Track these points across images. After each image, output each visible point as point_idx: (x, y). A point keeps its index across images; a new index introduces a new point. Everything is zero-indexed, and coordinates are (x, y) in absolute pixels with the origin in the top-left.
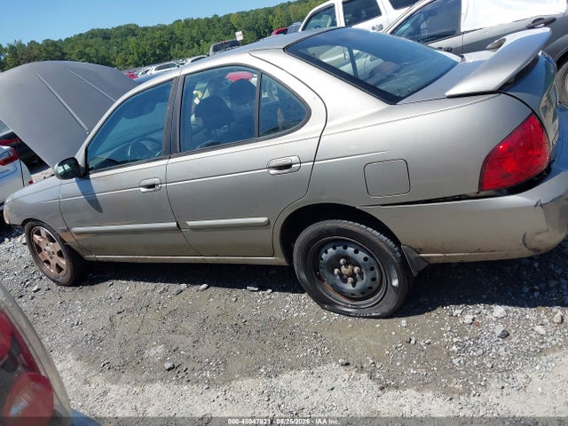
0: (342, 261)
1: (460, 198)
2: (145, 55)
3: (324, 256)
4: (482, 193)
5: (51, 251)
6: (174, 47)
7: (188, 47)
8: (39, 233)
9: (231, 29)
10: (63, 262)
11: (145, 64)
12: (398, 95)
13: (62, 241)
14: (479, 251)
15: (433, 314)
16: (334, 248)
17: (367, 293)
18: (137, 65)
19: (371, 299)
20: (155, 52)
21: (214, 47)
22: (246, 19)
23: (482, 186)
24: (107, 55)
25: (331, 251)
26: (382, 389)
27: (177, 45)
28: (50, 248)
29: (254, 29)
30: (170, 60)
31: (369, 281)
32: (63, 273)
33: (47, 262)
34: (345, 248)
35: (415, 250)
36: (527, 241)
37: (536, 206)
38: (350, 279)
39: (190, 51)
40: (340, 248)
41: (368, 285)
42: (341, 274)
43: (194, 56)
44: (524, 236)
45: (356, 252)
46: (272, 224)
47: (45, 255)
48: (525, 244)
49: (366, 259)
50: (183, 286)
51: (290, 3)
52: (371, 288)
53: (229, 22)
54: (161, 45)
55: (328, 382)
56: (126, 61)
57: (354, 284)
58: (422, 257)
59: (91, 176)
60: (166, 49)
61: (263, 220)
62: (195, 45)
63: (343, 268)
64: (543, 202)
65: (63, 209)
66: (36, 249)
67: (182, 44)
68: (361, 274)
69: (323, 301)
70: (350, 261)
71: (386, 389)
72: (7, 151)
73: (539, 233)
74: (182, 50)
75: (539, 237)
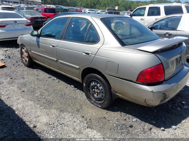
0: (96, 87)
1: (131, 81)
2: (88, 4)
3: (91, 84)
4: (137, 82)
5: (25, 55)
6: (98, 5)
7: (102, 6)
8: (24, 49)
9: (118, 4)
10: (27, 60)
11: (87, 8)
12: (126, 44)
13: (28, 54)
14: (132, 99)
15: (116, 113)
16: (95, 83)
17: (100, 100)
18: (84, 7)
19: (100, 102)
20: (91, 5)
21: (108, 9)
22: (124, 3)
23: (137, 80)
24: (76, 1)
25: (93, 83)
26: (88, 127)
27: (99, 5)
28: (26, 54)
29: (125, 7)
30: (95, 9)
31: (101, 96)
32: (26, 63)
33: (24, 58)
34: (97, 84)
35: (115, 92)
36: (146, 101)
37: (151, 92)
38: (97, 94)
39: (102, 8)
40: (96, 83)
41: (100, 97)
42: (95, 91)
43: (103, 9)
44: (146, 99)
45: (100, 86)
46: (80, 69)
47: (23, 56)
48: (145, 102)
49: (102, 89)
50: (55, 78)
51: (140, 2)
52: (101, 98)
53: (118, 2)
54: (94, 3)
55: (75, 120)
56: (81, 5)
57: (97, 95)
58: (116, 95)
59: (40, 38)
60: (95, 5)
61: (78, 67)
62: (105, 6)
63: (96, 90)
64: (153, 91)
65: (30, 45)
66: (22, 53)
67: (100, 5)
68: (100, 93)
69: (88, 97)
70: (97, 88)
71: (89, 128)
72: (29, 22)
73: (150, 100)
74: (100, 6)
75: (150, 102)
